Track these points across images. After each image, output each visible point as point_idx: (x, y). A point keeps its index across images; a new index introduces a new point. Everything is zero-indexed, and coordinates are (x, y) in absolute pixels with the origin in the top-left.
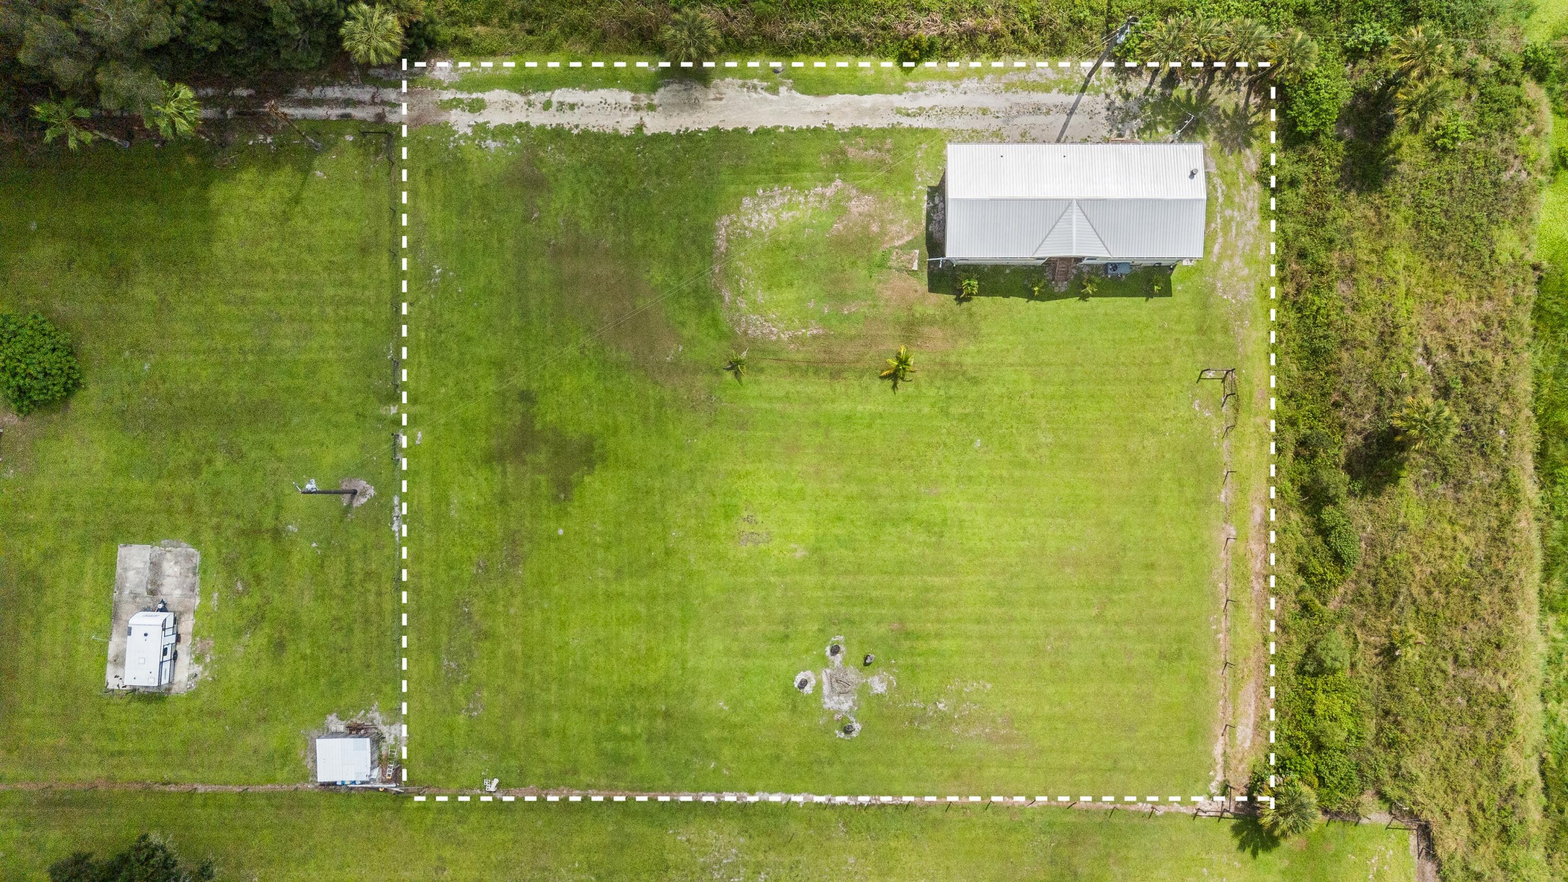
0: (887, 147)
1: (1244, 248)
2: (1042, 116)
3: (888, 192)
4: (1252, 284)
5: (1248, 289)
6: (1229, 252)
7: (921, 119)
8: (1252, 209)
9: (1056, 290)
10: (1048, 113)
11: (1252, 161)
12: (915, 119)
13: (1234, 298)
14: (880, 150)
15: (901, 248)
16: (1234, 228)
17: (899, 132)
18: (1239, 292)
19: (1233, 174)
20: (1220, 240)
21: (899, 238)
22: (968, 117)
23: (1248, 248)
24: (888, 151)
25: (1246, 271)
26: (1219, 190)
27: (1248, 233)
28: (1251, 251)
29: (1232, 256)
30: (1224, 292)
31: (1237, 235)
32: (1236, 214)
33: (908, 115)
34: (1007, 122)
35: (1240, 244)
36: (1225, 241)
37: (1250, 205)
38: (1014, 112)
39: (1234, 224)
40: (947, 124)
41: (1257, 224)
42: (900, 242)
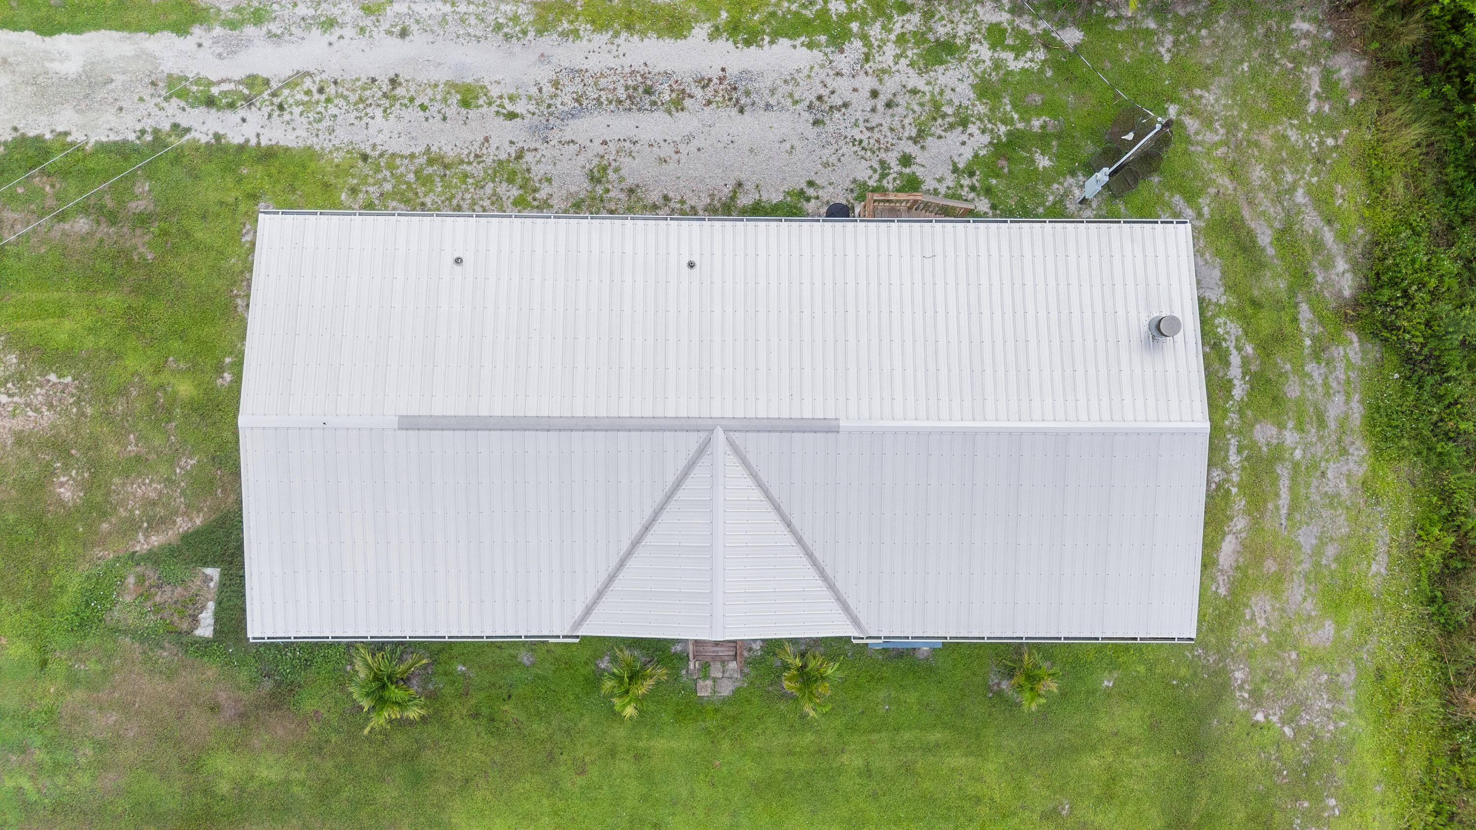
0: (138, 206)
1: (1318, 551)
2: (659, 115)
3: (130, 362)
4: (1347, 677)
5: (1334, 689)
6: (1271, 566)
7: (255, 117)
8: (1343, 422)
9: (705, 689)
10: (678, 104)
11: (1341, 265)
12: (233, 117)
13: (1290, 719)
14: (112, 218)
15: (153, 558)
16: (1284, 485)
17: (178, 157)
18: (1303, 704)
19: (1278, 305)
20: (1240, 523)
21: (156, 524)
22: (413, 114)
23: (1331, 550)
24: (143, 220)
25: (1329, 628)
26: (1235, 359)
27: (1333, 500)
28: (1342, 559)
29: (1279, 579)
30: (1257, 699)
31: (1294, 508)
32: (1290, 437)
33: (210, 102)
34: (543, 132)
35: (1307, 538)
36: (1256, 527)
37: (1335, 408)
38: (566, 99)
39: (1283, 471)
40: (342, 136)
41: (1360, 472)
42: (156, 540)
